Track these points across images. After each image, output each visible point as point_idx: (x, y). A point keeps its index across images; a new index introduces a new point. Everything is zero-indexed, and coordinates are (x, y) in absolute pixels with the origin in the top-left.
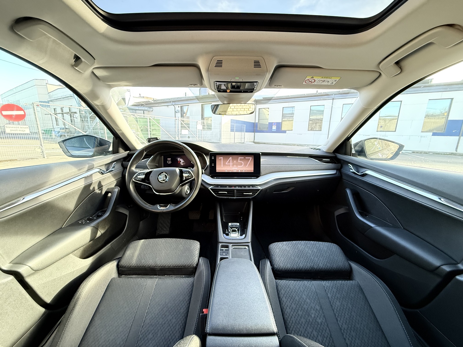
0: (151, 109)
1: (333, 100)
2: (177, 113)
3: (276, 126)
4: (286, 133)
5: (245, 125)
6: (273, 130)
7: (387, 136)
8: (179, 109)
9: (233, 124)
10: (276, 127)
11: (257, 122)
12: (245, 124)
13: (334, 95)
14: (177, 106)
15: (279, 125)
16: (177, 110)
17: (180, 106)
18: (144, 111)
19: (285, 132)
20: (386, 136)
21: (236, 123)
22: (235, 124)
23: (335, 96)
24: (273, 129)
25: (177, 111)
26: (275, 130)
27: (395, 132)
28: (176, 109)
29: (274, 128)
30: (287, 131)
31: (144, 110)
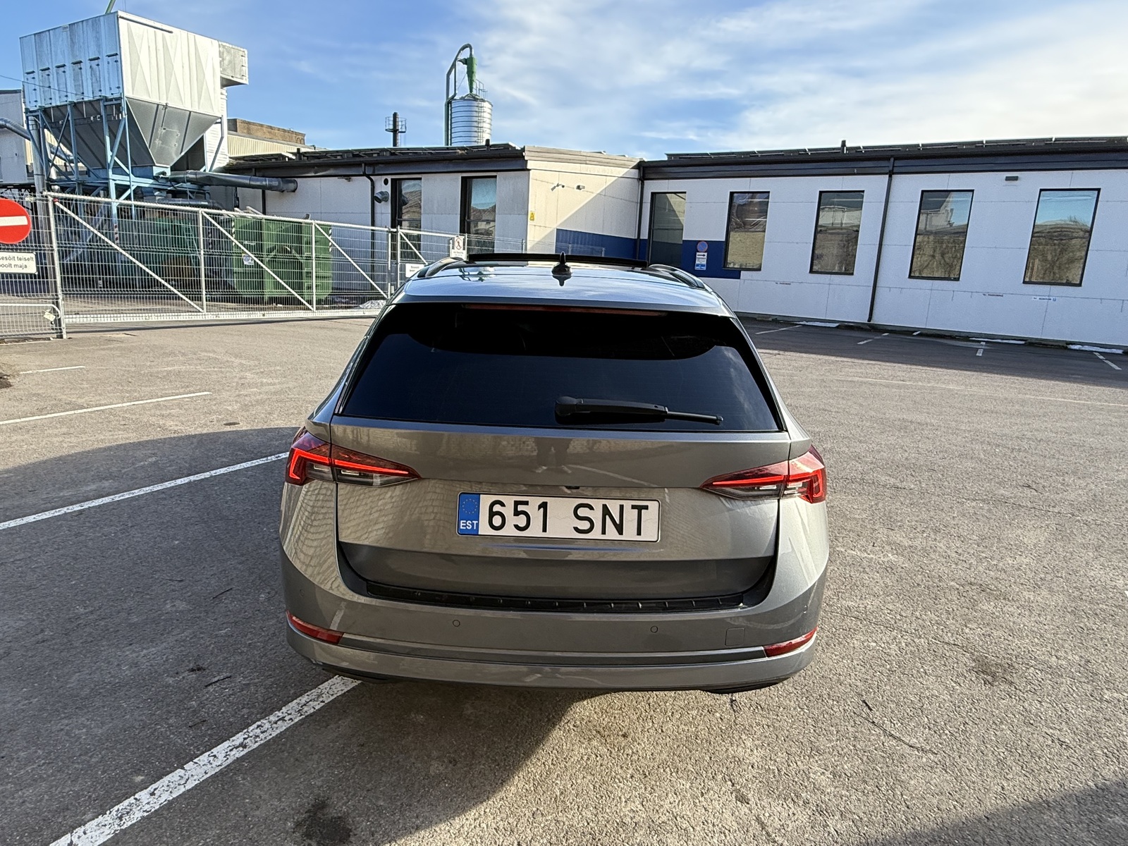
0: (292, 186)
1: (890, 176)
2: (380, 201)
3: (706, 254)
4: (738, 277)
5: (604, 249)
6: (697, 268)
7: (1055, 300)
8: (388, 189)
9: (564, 244)
10: (706, 257)
11: (646, 238)
12: (602, 246)
13: (892, 160)
14: (379, 181)
15: (718, 252)
16: (381, 193)
17: (389, 178)
18: (264, 193)
19: (735, 274)
20: (1052, 298)
21: (573, 243)
22: (570, 245)
23: (898, 163)
24: (697, 262)
25: (379, 196)
26: (703, 265)
27: (1080, 288)
28: (377, 191)
29: (701, 259)
30: (742, 272)
31: (264, 189)
